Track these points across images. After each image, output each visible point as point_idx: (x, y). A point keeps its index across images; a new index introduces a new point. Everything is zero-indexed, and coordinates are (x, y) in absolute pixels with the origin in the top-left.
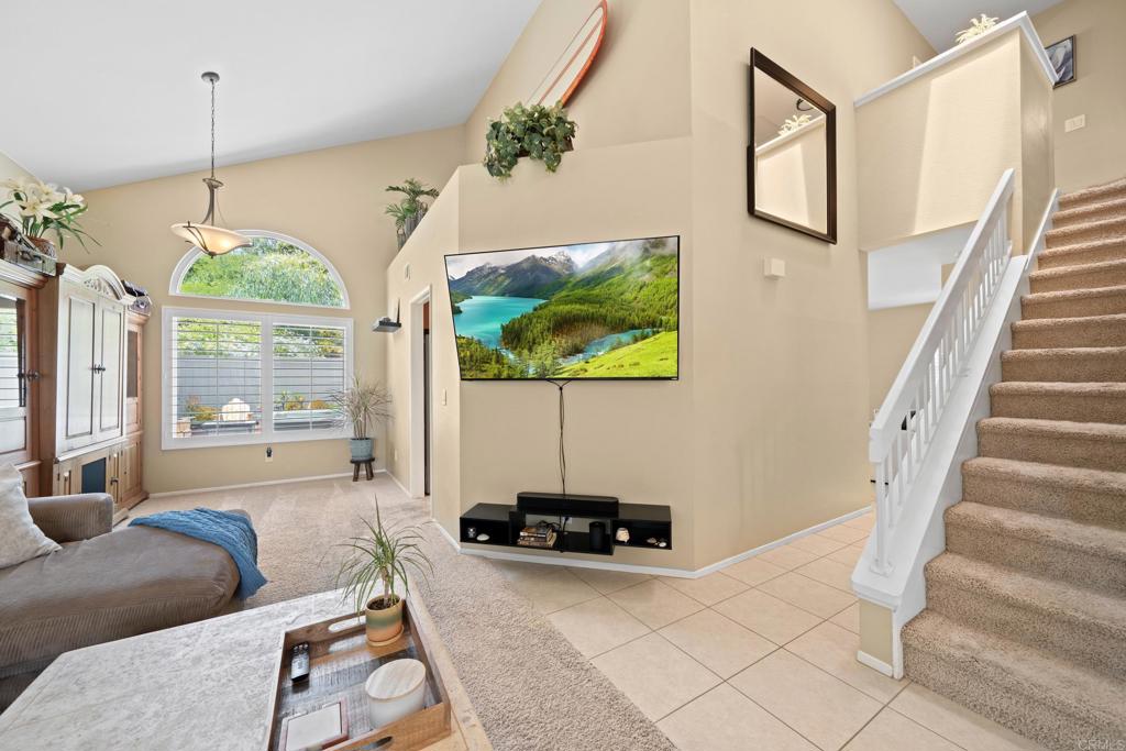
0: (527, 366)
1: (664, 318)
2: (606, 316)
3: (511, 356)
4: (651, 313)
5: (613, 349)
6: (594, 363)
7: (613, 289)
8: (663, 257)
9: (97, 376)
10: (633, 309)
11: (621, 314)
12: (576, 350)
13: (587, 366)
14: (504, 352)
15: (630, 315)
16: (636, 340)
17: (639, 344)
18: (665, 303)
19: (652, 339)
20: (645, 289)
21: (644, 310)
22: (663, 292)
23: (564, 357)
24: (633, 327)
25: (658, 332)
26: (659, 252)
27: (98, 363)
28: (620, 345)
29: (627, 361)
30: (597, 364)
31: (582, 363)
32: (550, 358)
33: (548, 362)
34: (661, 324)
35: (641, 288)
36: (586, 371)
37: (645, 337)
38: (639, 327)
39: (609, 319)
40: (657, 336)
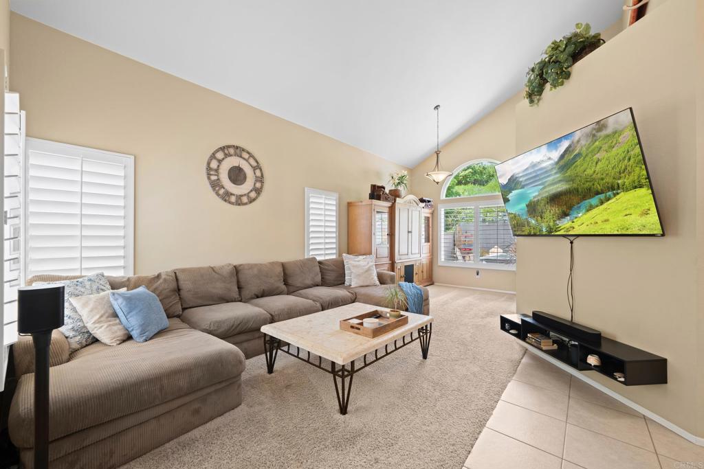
0: (542, 227)
1: (619, 182)
2: (578, 189)
3: (533, 222)
4: (609, 180)
5: (588, 211)
6: (577, 222)
7: (578, 169)
8: (608, 136)
9: (410, 234)
10: (594, 179)
11: (587, 185)
12: (565, 215)
13: (573, 225)
14: (530, 220)
15: (594, 185)
16: (602, 203)
17: (605, 205)
18: (618, 170)
19: (614, 200)
20: (599, 163)
21: (602, 179)
22: (614, 162)
23: (559, 219)
24: (597, 193)
25: (618, 194)
26: (604, 133)
27: (410, 230)
28: (591, 208)
29: (599, 219)
30: (579, 223)
31: (570, 223)
32: (552, 221)
33: (551, 224)
34: (619, 186)
35: (597, 163)
36: (574, 228)
37: (608, 199)
38: (602, 192)
39: (580, 190)
40: (618, 197)
